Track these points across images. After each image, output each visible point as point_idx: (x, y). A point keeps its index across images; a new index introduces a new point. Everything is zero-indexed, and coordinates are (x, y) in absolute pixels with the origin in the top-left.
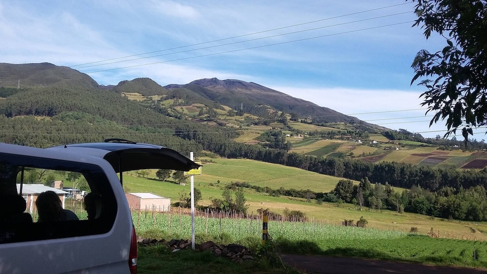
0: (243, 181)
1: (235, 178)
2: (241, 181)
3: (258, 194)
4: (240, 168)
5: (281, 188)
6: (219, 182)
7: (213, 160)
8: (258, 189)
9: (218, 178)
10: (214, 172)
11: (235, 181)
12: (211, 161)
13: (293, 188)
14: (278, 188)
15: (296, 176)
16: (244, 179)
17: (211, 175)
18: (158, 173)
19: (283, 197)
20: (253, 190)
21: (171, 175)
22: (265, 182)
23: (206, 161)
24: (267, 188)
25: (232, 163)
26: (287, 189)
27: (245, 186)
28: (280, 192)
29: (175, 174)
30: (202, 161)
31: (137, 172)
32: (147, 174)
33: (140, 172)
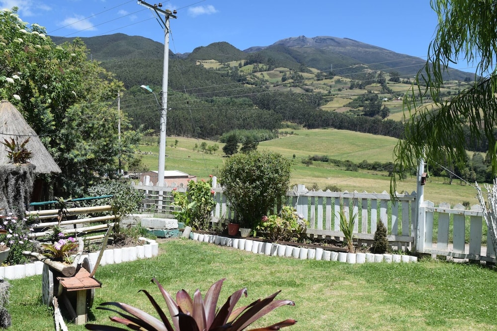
0: (325, 154)
1: (316, 151)
2: (320, 154)
3: (338, 168)
4: (324, 139)
5: (364, 161)
6: (294, 156)
7: (295, 131)
8: (337, 163)
9: (295, 152)
10: (292, 145)
11: (313, 154)
12: (292, 133)
13: (377, 160)
14: (361, 161)
15: (388, 147)
16: (326, 152)
17: (290, 148)
18: (225, 149)
19: (360, 171)
20: (332, 164)
21: (239, 150)
22: (349, 154)
23: (286, 133)
24: (348, 161)
25: (316, 134)
26: (371, 161)
27: (325, 160)
28: (363, 166)
29: (242, 149)
30: (282, 133)
31: (204, 149)
32: (215, 150)
33: (207, 148)
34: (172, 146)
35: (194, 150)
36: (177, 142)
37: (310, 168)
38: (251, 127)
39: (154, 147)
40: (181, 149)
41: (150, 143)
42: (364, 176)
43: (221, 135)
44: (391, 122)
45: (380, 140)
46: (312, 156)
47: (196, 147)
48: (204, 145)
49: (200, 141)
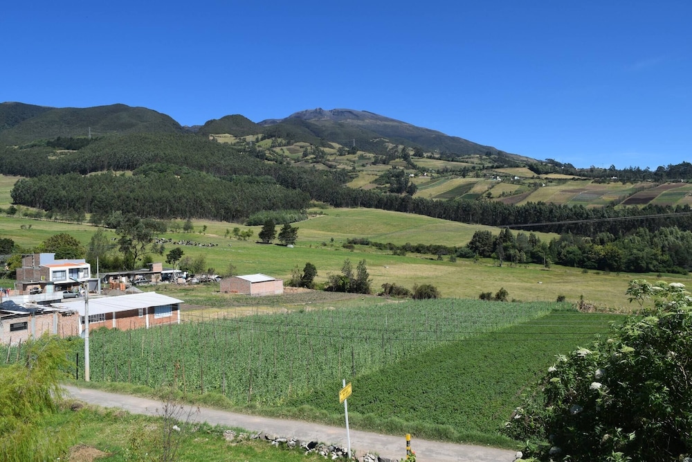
0: (362, 236)
1: (352, 233)
2: (359, 237)
3: (379, 253)
4: (357, 220)
5: (407, 244)
6: (332, 240)
7: (324, 211)
8: (380, 247)
9: (330, 235)
10: (325, 227)
11: (351, 236)
12: (321, 213)
13: (421, 242)
14: (404, 243)
15: (424, 226)
16: (362, 234)
17: (323, 230)
18: (262, 235)
19: (409, 255)
20: (374, 247)
21: (277, 235)
22: (387, 236)
23: (316, 213)
24: (390, 244)
25: (347, 214)
26: (414, 244)
27: (364, 243)
28: (406, 249)
29: (280, 234)
30: (311, 213)
31: (237, 234)
32: (249, 236)
33: (240, 233)
34: (200, 232)
35: (226, 236)
36: (205, 227)
37: (355, 253)
38: (278, 208)
39: (180, 234)
40: (211, 235)
41: (174, 230)
42: (414, 261)
43: (247, 217)
44: (421, 200)
45: (415, 219)
46: (351, 239)
47: (228, 232)
48: (236, 230)
49: (231, 226)
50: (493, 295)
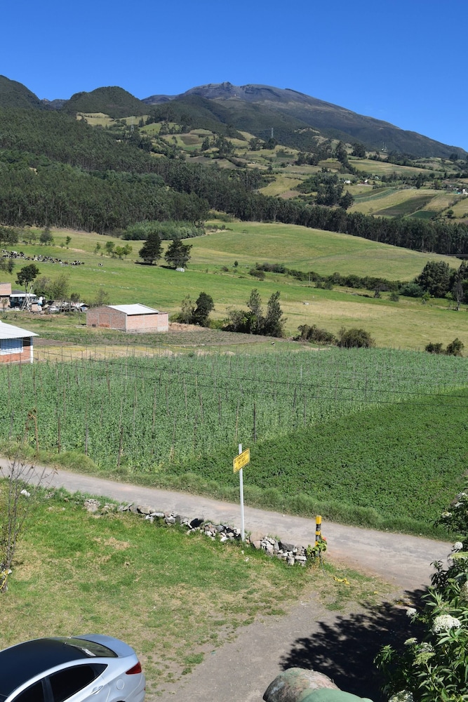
0: (276, 261)
1: (263, 257)
2: (271, 261)
3: (298, 284)
4: (270, 239)
5: (335, 274)
6: (236, 264)
7: (227, 225)
8: (298, 276)
9: (234, 257)
10: (227, 246)
11: (262, 261)
12: (223, 228)
13: (354, 273)
14: (331, 273)
15: (359, 252)
16: (276, 258)
17: (224, 251)
18: (143, 253)
19: (337, 289)
20: (290, 277)
21: (163, 255)
22: (308, 262)
23: (216, 227)
24: (312, 273)
25: (257, 230)
26: (344, 274)
27: (279, 270)
28: (332, 281)
29: (168, 253)
30: (209, 227)
31: (110, 251)
32: (126, 253)
33: (114, 249)
34: (62, 246)
35: (95, 252)
36: (69, 239)
37: (267, 284)
38: (166, 217)
39: (36, 247)
40: (77, 250)
41: (28, 241)
42: (343, 298)
43: (124, 228)
44: (358, 216)
45: (347, 241)
46: (261, 264)
47: (98, 247)
48: (109, 245)
49: (103, 239)
50: (444, 348)
